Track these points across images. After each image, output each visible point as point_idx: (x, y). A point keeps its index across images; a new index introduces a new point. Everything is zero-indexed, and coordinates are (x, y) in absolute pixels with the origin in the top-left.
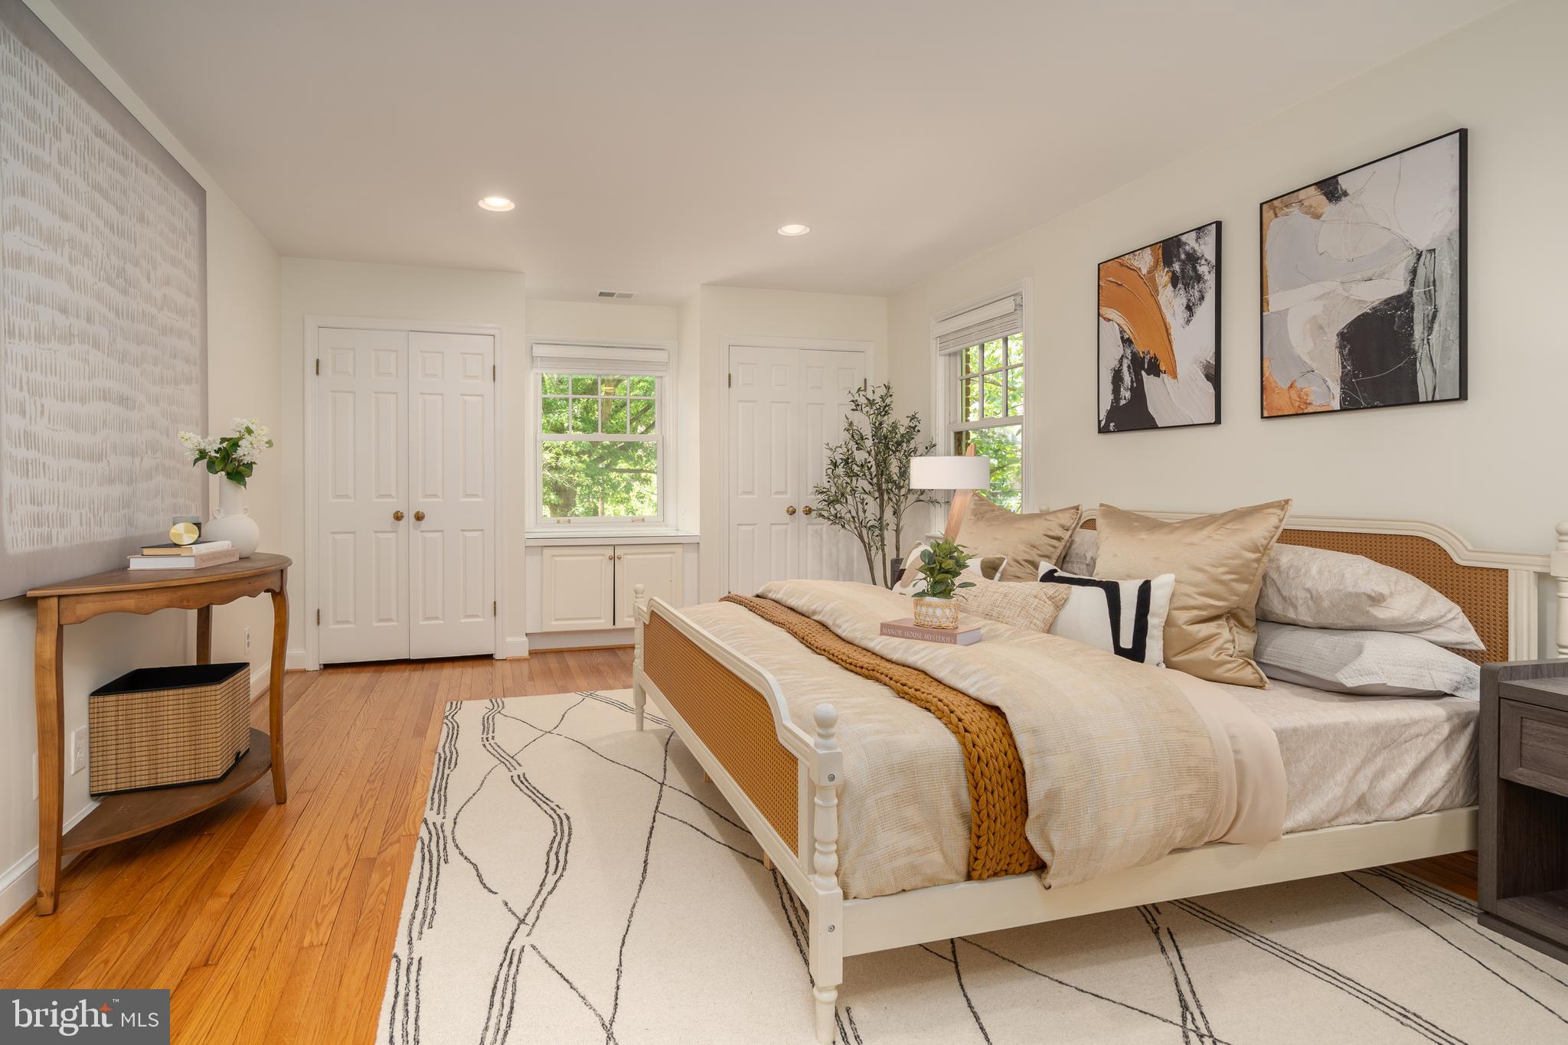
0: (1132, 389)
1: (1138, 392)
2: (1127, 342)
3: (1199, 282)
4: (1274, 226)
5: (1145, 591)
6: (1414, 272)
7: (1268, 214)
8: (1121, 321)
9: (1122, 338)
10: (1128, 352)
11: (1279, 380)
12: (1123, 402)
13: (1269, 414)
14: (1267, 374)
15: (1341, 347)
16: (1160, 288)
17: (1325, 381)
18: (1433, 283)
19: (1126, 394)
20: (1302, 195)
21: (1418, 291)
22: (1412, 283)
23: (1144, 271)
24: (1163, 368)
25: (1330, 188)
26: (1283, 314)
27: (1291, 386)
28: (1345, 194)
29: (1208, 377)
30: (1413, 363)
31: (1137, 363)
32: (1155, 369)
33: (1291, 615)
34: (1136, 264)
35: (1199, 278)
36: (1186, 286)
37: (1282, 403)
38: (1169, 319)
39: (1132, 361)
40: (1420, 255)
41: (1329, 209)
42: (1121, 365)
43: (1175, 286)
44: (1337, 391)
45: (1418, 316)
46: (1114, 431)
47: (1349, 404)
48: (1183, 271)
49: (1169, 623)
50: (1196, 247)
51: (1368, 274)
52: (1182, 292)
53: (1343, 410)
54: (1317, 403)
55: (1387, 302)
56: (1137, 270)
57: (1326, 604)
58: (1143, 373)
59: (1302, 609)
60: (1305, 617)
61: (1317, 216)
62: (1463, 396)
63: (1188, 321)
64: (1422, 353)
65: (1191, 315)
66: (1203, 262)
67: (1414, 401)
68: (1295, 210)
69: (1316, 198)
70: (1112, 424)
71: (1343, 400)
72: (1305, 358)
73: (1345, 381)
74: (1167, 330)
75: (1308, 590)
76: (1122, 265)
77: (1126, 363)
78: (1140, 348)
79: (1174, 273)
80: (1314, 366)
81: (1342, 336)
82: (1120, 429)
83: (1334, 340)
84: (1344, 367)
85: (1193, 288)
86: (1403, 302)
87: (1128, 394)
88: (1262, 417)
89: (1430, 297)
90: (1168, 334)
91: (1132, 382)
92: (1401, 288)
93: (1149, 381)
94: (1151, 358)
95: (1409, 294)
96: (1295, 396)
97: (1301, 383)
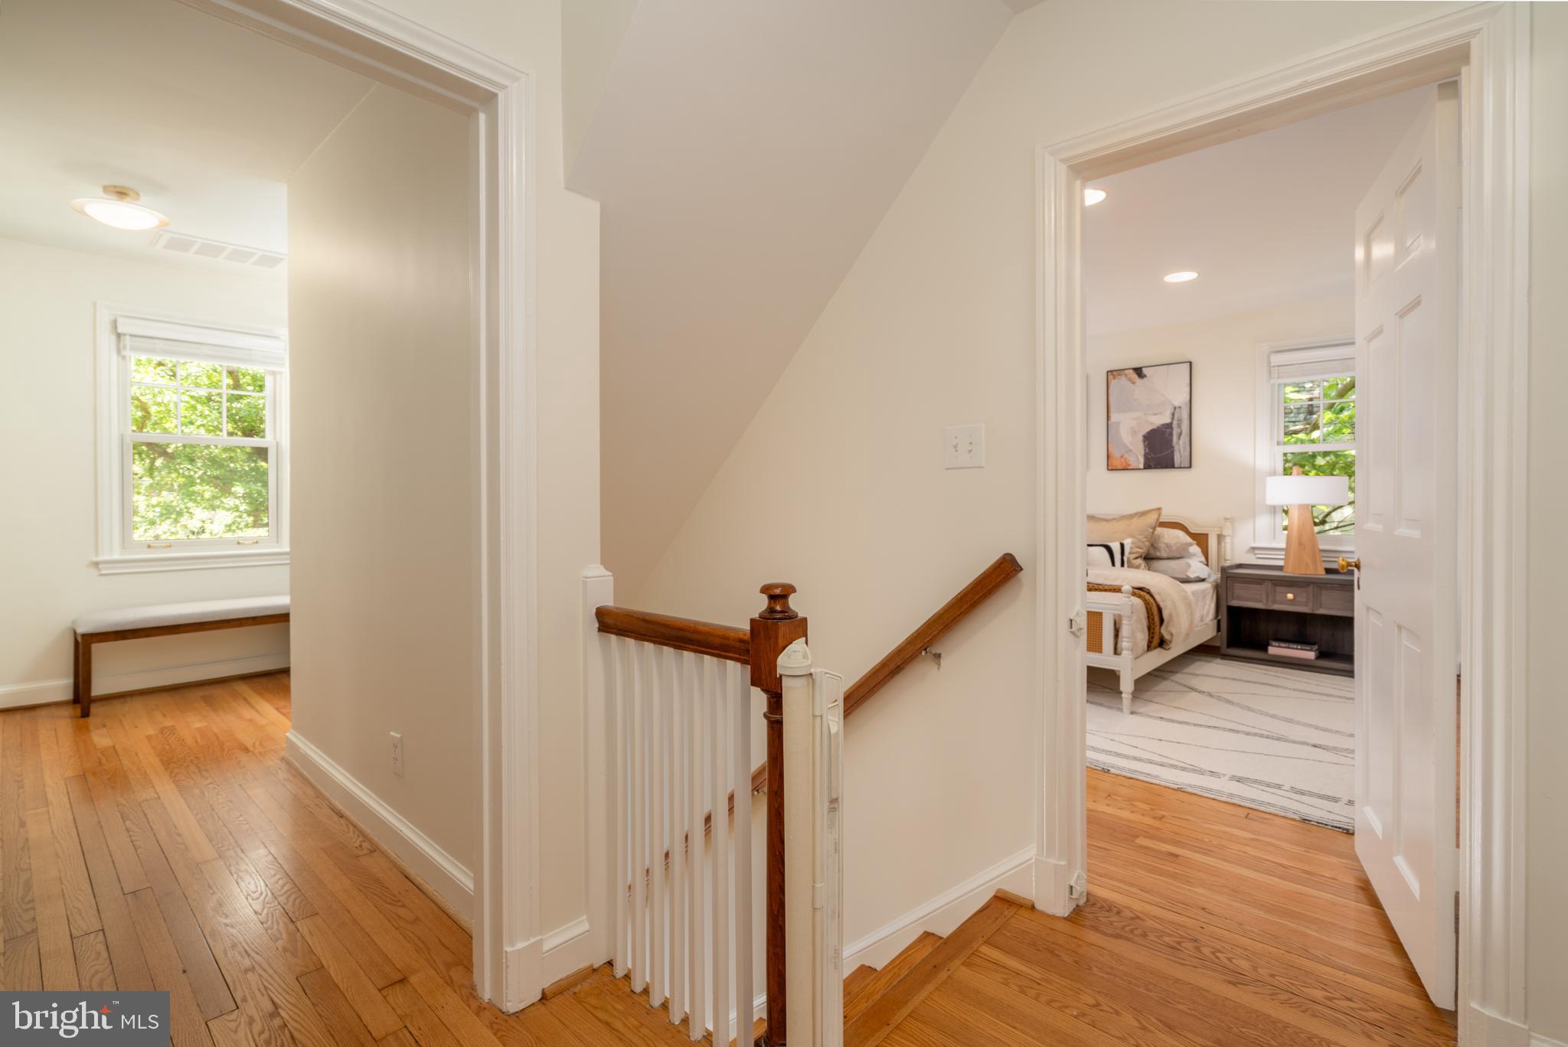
4: (1113, 383)
5: (1122, 546)
6: (1173, 414)
7: (1110, 377)
11: (1116, 453)
13: (1111, 468)
14: (1110, 449)
15: (1144, 442)
17: (1137, 456)
18: (1180, 420)
20: (1127, 372)
21: (1175, 423)
22: (1173, 419)
25: (1139, 371)
26: (1118, 424)
27: (1122, 457)
28: (1145, 376)
30: (1173, 452)
33: (1158, 554)
37: (1117, 463)
40: (1175, 408)
41: (1138, 381)
44: (1142, 460)
45: (1175, 432)
47: (1148, 466)
49: (1128, 558)
51: (1155, 412)
53: (1145, 468)
54: (1133, 465)
55: (1163, 425)
57: (1174, 548)
59: (1162, 552)
60: (1164, 554)
61: (1134, 383)
62: (1190, 467)
64: (1176, 448)
67: (1172, 466)
68: (1123, 378)
69: (1134, 376)
71: (1144, 465)
72: (1128, 444)
73: (1146, 456)
75: (1166, 544)
80: (1132, 448)
81: (1144, 437)
83: (1141, 438)
84: (1145, 450)
86: (1169, 426)
88: (1108, 469)
89: (1179, 426)
92: (1168, 421)
95: (1171, 423)
96: (1123, 461)
97: (1126, 456)
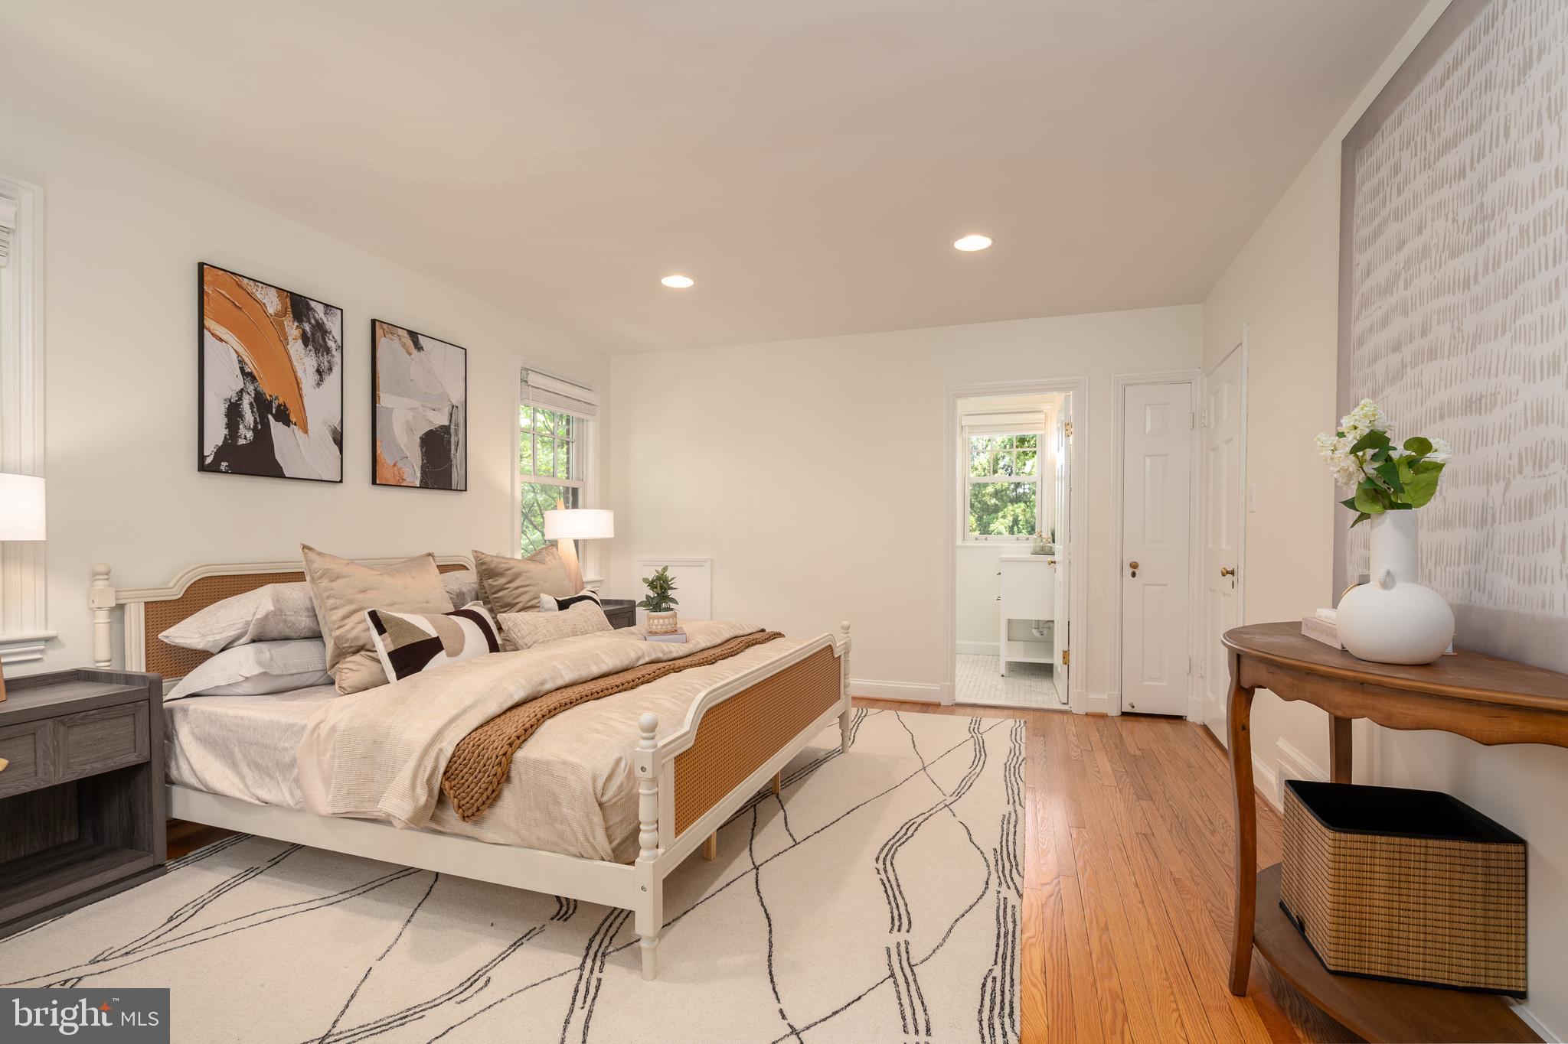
0: (255, 430)
1: (263, 435)
2: (248, 376)
3: (328, 354)
4: (380, 341)
6: (451, 415)
7: (376, 330)
8: (241, 350)
9: (242, 369)
10: (251, 388)
11: (385, 460)
12: (241, 442)
13: (376, 481)
14: (377, 451)
15: (422, 447)
16: (290, 338)
17: (412, 467)
18: (457, 425)
19: (246, 435)
20: (399, 331)
21: (453, 426)
22: (450, 420)
23: (271, 310)
24: (294, 420)
25: (414, 337)
26: (390, 410)
27: (394, 465)
28: (422, 348)
29: (336, 443)
30: (451, 465)
31: (262, 404)
32: (283, 417)
34: (259, 296)
35: (328, 351)
36: (317, 351)
37: (385, 473)
38: (300, 374)
39: (255, 399)
40: (453, 407)
41: (414, 352)
42: (240, 399)
43: (306, 344)
44: (419, 474)
45: (452, 440)
46: (226, 472)
47: (425, 485)
48: (313, 334)
50: (325, 320)
51: (435, 407)
52: (313, 353)
53: (420, 487)
54: (407, 480)
55: (441, 427)
56: (263, 306)
58: (270, 417)
61: (410, 354)
62: (466, 490)
63: (319, 385)
64: (454, 462)
65: (322, 380)
66: (331, 338)
67: (450, 489)
68: (395, 337)
69: (408, 339)
70: (224, 464)
71: (421, 481)
72: (403, 447)
73: (423, 468)
74: (298, 384)
76: (240, 286)
77: (247, 401)
78: (268, 392)
79: (304, 330)
80: (407, 454)
81: (421, 438)
82: (236, 470)
83: (418, 441)
84: (423, 460)
85: (323, 355)
86: (446, 429)
87: (250, 435)
88: (372, 482)
89: (456, 433)
90: (299, 389)
91: (255, 421)
92: (446, 423)
93: (276, 428)
94: (279, 405)
95: (450, 426)
96: (396, 473)
97: (400, 464)
